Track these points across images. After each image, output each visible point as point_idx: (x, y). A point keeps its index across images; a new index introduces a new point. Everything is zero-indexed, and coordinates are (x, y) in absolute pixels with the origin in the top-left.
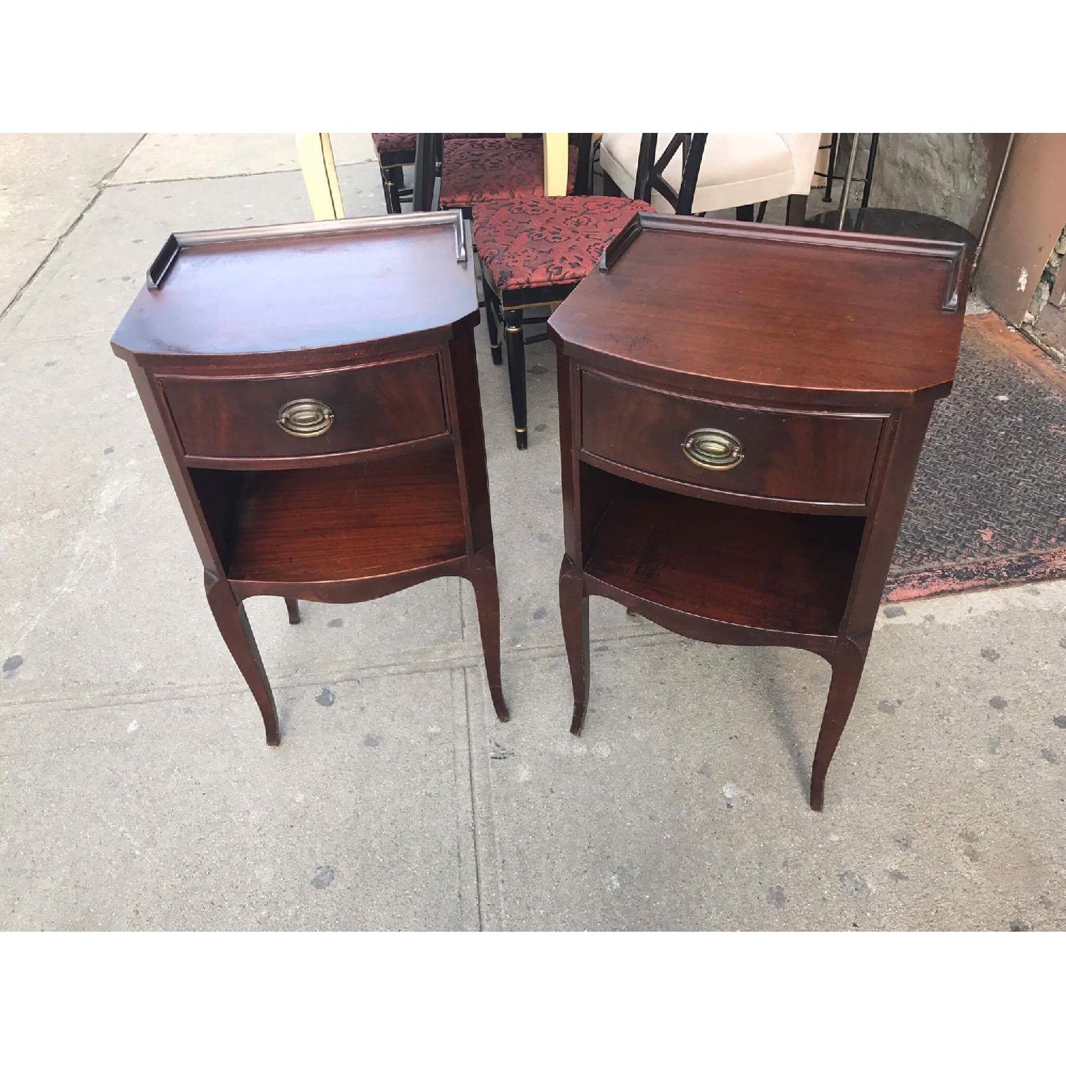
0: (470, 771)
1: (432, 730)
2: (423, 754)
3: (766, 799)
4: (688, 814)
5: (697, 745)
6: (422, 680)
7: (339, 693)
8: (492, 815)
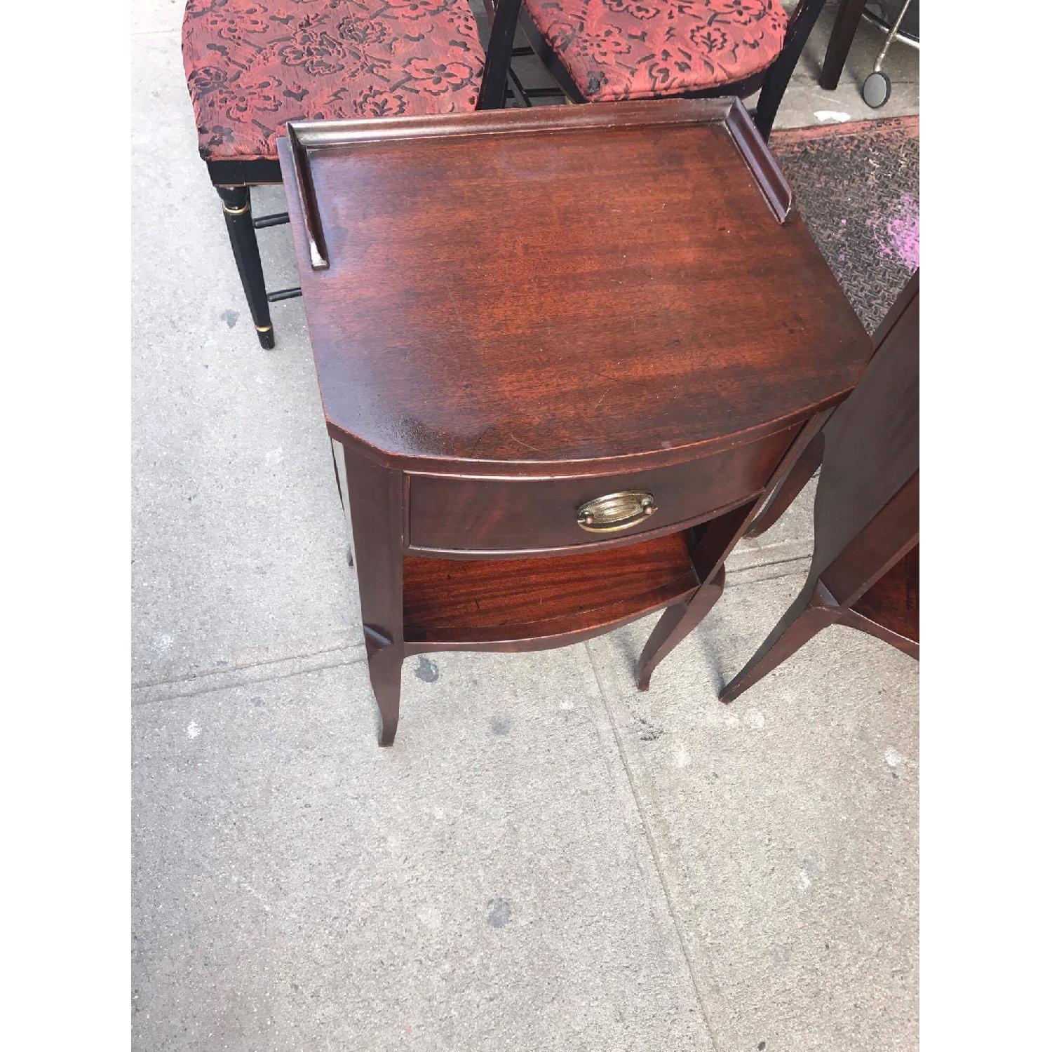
0: (622, 758)
7: (442, 664)
8: (661, 811)
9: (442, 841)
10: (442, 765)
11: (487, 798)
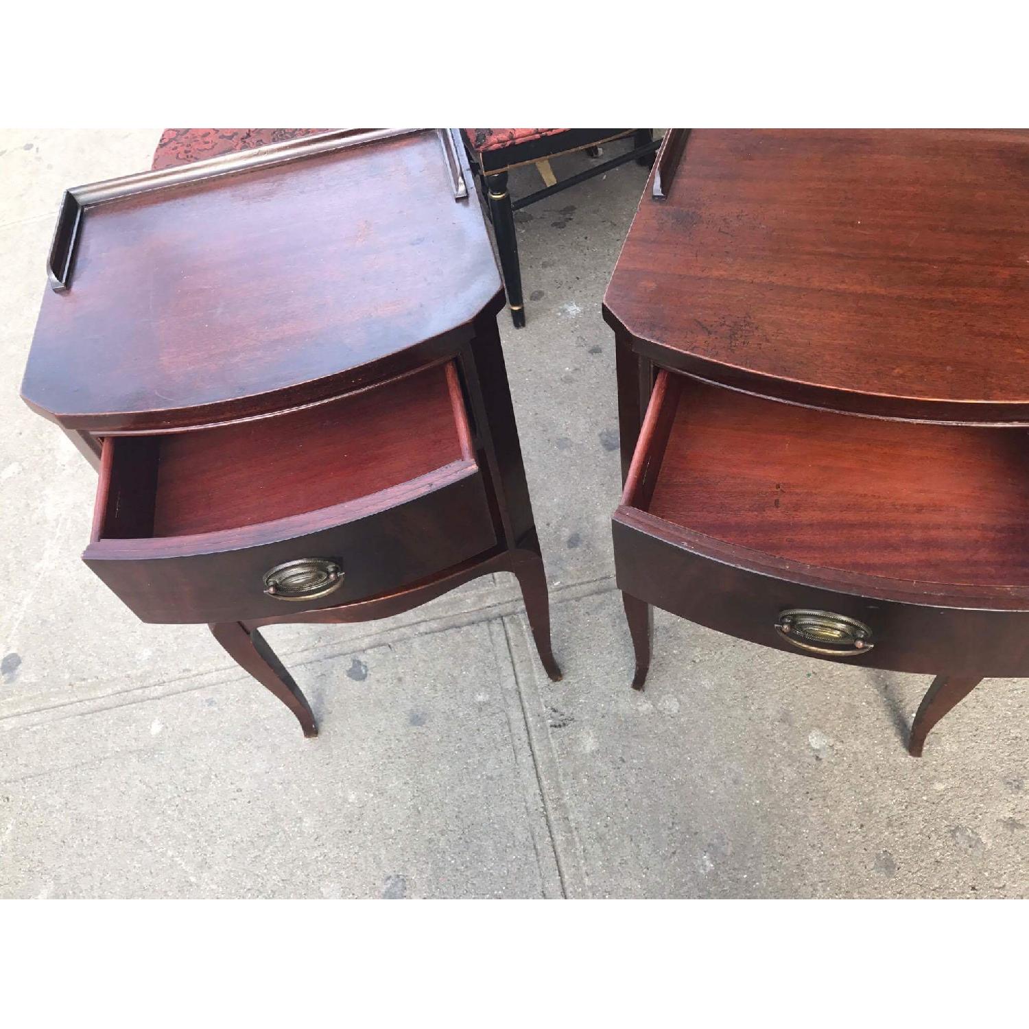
0: (530, 745)
1: (480, 698)
2: (475, 728)
3: (857, 746)
4: (775, 774)
5: (773, 688)
6: (458, 638)
7: (372, 664)
8: (563, 795)
9: (351, 822)
10: (360, 753)
11: (396, 783)
